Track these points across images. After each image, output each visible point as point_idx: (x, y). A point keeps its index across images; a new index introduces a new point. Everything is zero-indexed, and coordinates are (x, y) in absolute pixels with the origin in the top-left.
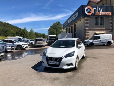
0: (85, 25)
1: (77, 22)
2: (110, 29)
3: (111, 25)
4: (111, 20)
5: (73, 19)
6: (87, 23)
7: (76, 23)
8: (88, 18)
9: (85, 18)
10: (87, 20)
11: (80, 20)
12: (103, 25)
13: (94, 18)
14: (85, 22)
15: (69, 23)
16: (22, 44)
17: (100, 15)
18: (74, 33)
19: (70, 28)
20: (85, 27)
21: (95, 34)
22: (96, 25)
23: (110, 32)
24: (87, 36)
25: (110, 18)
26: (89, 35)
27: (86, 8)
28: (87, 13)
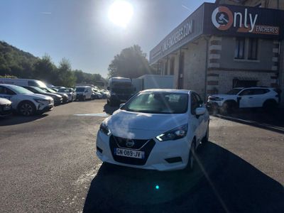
0: (211, 57)
2: (273, 71)
3: (275, 59)
4: (277, 46)
5: (177, 38)
6: (214, 52)
7: (185, 51)
8: (220, 39)
9: (210, 37)
10: (215, 43)
11: (197, 44)
12: (256, 59)
13: (234, 39)
14: (212, 48)
15: (165, 48)
17: (250, 31)
18: (179, 76)
19: (167, 64)
20: (209, 61)
21: (234, 80)
22: (238, 57)
23: (272, 78)
24: (213, 86)
25: (275, 42)
26: (217, 84)
27: (216, 11)
28: (217, 25)
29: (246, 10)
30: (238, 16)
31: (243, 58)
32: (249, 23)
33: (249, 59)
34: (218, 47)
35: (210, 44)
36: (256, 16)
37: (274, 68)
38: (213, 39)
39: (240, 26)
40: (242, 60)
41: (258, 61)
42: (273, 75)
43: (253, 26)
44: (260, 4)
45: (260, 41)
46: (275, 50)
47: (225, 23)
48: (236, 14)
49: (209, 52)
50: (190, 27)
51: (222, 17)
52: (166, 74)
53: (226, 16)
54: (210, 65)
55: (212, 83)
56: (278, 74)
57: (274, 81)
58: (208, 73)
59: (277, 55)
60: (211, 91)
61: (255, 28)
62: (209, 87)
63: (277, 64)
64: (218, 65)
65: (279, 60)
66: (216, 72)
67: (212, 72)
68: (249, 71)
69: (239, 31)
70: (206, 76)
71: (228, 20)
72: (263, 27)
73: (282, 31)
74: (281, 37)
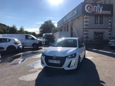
0: (85, 24)
1: (74, 21)
3: (110, 24)
4: (110, 19)
5: (70, 17)
6: (86, 22)
8: (88, 17)
10: (86, 18)
11: (79, 18)
12: (102, 24)
13: (94, 16)
14: (85, 20)
19: (65, 27)
20: (84, 26)
21: (94, 33)
22: (96, 24)
23: (109, 31)
24: (87, 35)
25: (110, 17)
26: (88, 35)
27: (87, 5)
28: (87, 11)
29: (98, 5)
30: (95, 7)
31: (97, 24)
32: (99, 10)
33: (100, 24)
34: (88, 20)
35: (84, 18)
36: (102, 7)
37: (110, 27)
38: (85, 16)
39: (96, 11)
40: (97, 25)
41: (103, 25)
42: (109, 30)
43: (101, 11)
44: (102, 3)
45: (104, 17)
46: (110, 20)
47: (90, 10)
48: (94, 7)
49: (84, 22)
50: (76, 12)
51: (89, 8)
53: (91, 8)
54: (85, 27)
56: (111, 30)
57: (110, 33)
58: (84, 30)
59: (110, 22)
60: (86, 37)
61: (102, 12)
63: (111, 26)
64: (88, 27)
66: (87, 30)
67: (85, 30)
68: (100, 29)
69: (95, 13)
70: (84, 31)
71: (91, 9)
72: (105, 11)
73: (112, 13)
74: (112, 15)
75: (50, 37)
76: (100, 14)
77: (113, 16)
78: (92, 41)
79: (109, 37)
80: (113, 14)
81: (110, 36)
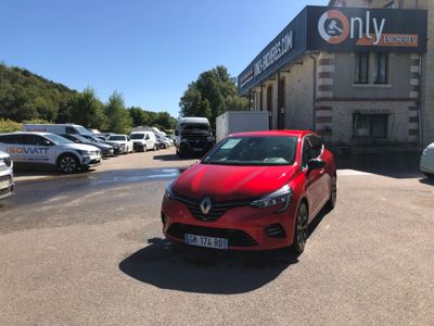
0: (320, 82)
1: (289, 72)
2: (412, 99)
3: (414, 82)
4: (417, 63)
5: (273, 56)
6: (324, 75)
7: (286, 74)
8: (332, 56)
9: (318, 54)
10: (324, 62)
11: (302, 63)
12: (386, 83)
13: (353, 55)
14: (320, 69)
15: (258, 72)
16: (80, 152)
17: (375, 43)
18: (279, 111)
19: (261, 93)
20: (317, 89)
21: (354, 114)
22: (360, 82)
23: (411, 109)
24: (326, 124)
25: (414, 57)
26: (330, 121)
27: (324, 17)
28: (326, 37)
29: (368, 13)
30: (357, 23)
31: (367, 83)
32: (372, 31)
33: (375, 83)
34: (330, 69)
35: (318, 63)
36: (383, 20)
37: (413, 95)
38: (321, 57)
39: (361, 36)
40: (365, 86)
41: (389, 86)
42: (412, 104)
43: (378, 35)
45: (391, 55)
46: (414, 69)
47: (338, 33)
48: (353, 20)
49: (318, 75)
50: (289, 40)
51: (333, 25)
52: (261, 109)
53: (339, 24)
54: (319, 94)
55: (322, 119)
56: (419, 103)
57: (414, 114)
58: (317, 105)
59: (417, 76)
60: (322, 131)
61: (382, 38)
62: (319, 126)
63: (418, 88)
64: (330, 94)
65: (420, 82)
66: (327, 104)
67: (321, 104)
68: (377, 100)
69: (359, 43)
70: (315, 109)
71: (342, 28)
72: (394, 36)
73: (423, 40)
74: (421, 49)
75: (196, 131)
76: (376, 46)
77: (426, 51)
78: (343, 144)
79: (410, 130)
80: (426, 46)
81: (413, 126)
